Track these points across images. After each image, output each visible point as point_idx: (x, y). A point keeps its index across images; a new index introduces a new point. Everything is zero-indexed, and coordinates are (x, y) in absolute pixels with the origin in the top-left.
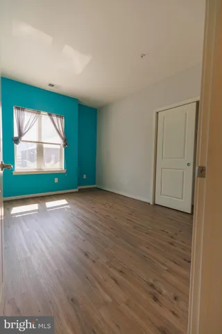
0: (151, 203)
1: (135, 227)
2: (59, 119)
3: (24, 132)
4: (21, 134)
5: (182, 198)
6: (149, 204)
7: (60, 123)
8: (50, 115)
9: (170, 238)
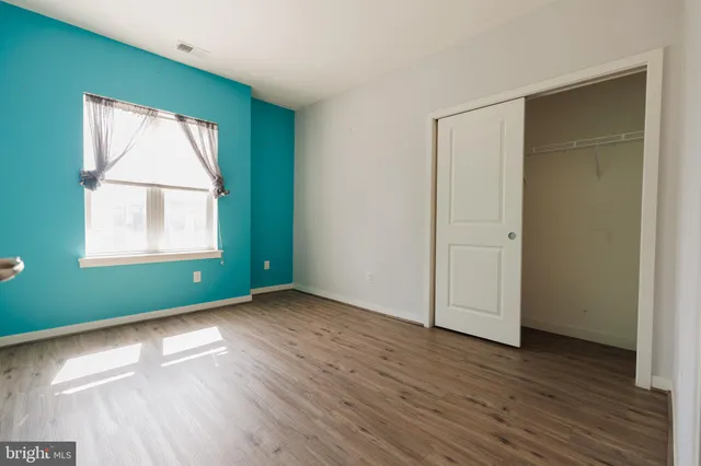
0: (427, 324)
1: (404, 396)
2: (205, 130)
3: (111, 158)
4: (102, 164)
5: (498, 313)
6: (422, 326)
7: (207, 139)
8: (181, 118)
9: (494, 422)
